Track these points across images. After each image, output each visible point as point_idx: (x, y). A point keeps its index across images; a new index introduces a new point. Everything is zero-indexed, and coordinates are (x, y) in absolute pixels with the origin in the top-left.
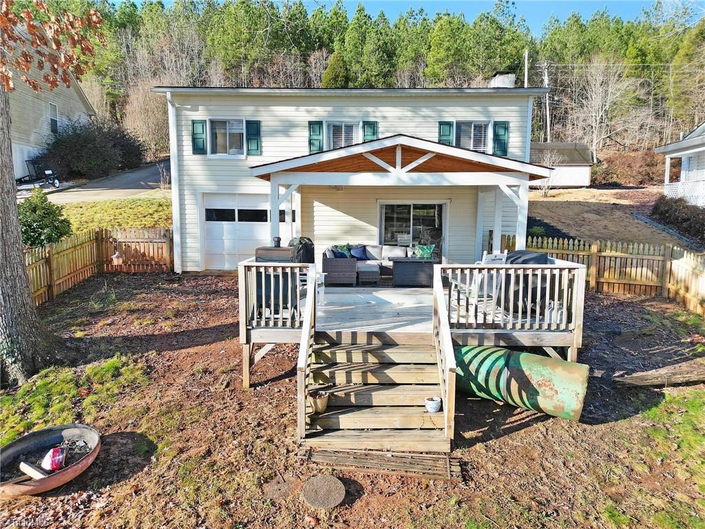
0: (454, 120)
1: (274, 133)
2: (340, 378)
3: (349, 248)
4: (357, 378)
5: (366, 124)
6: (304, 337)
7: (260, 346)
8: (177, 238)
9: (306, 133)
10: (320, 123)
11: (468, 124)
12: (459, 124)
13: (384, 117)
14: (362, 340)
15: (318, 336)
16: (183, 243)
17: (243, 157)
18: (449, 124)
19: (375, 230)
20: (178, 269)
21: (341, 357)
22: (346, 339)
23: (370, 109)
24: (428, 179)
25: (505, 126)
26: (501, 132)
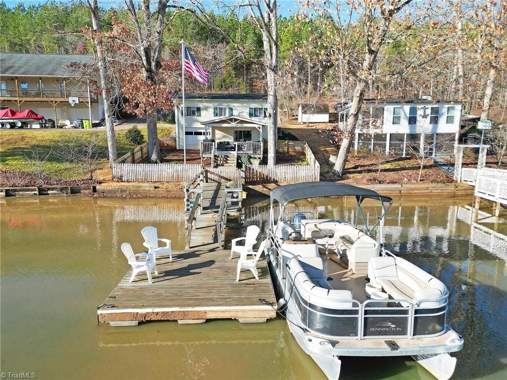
0: (253, 107)
1: (203, 109)
2: (219, 162)
3: (225, 142)
4: (222, 162)
5: (229, 108)
6: (212, 156)
7: (204, 158)
8: (177, 139)
9: (213, 110)
10: (217, 108)
11: (257, 108)
12: (255, 108)
13: (234, 106)
14: (223, 157)
15: (215, 156)
16: (179, 141)
17: (195, 117)
18: (252, 108)
19: (232, 138)
20: (178, 148)
21: (219, 159)
22: (220, 157)
23: (230, 104)
24: (240, 125)
25: (267, 109)
26: (266, 110)
